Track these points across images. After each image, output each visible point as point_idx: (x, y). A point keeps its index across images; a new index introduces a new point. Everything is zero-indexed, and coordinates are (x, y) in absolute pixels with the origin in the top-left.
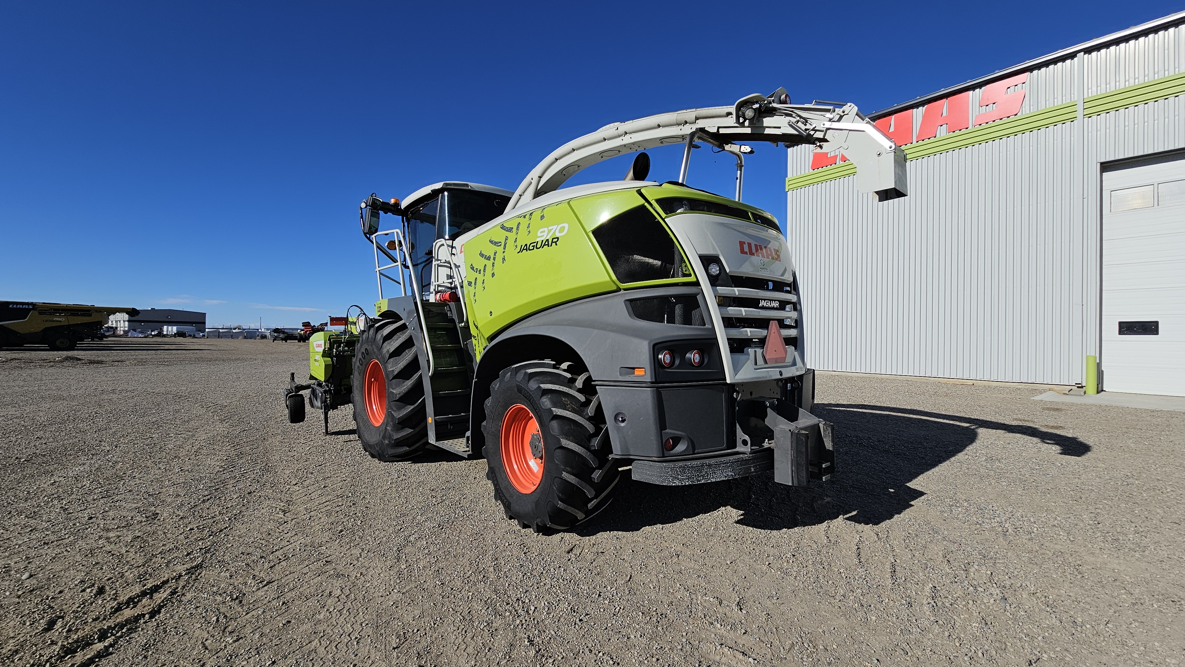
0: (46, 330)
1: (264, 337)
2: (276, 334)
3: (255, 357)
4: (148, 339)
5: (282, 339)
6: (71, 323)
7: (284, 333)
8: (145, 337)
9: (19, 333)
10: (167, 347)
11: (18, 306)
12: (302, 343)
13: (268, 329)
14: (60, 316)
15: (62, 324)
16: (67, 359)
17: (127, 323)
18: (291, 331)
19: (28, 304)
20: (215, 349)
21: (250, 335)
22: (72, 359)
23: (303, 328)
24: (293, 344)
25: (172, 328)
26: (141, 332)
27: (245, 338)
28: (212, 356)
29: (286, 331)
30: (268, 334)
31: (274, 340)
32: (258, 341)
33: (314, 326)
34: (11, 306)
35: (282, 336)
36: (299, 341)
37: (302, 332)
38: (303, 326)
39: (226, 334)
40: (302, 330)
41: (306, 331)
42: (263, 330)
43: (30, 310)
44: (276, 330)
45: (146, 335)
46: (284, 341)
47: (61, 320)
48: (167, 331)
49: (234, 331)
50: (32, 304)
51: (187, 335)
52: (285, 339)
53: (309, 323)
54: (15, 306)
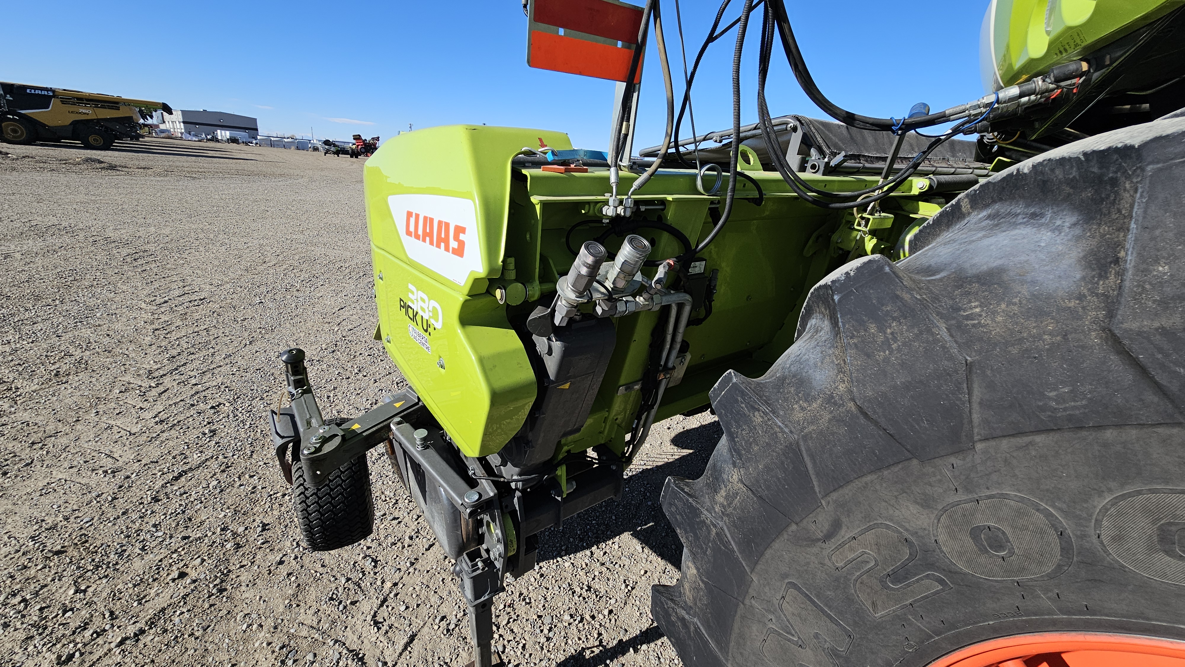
0: (75, 123)
1: (316, 149)
2: (327, 147)
3: (302, 174)
4: (201, 144)
5: (334, 153)
6: (100, 117)
7: (335, 145)
8: (199, 141)
9: (47, 126)
10: (211, 153)
11: (37, 92)
12: (354, 159)
13: (320, 141)
14: (87, 108)
15: (89, 117)
16: (87, 161)
17: (182, 124)
18: (342, 144)
19: (46, 89)
20: (262, 159)
21: (301, 146)
22: (94, 161)
23: (354, 141)
24: (345, 159)
25: (225, 133)
26: (196, 136)
27: (298, 148)
28: (255, 169)
29: (336, 143)
30: (319, 146)
31: (325, 154)
32: (310, 152)
33: (366, 140)
34: (28, 91)
35: (333, 149)
36: (352, 157)
37: (354, 146)
38: (354, 139)
39: (277, 143)
40: (354, 144)
41: (358, 146)
42: (315, 142)
43: (50, 97)
44: (327, 142)
45: (200, 138)
46: (336, 156)
47: (88, 112)
48: (222, 135)
49: (286, 140)
50: (51, 90)
51: (240, 141)
52: (337, 153)
53: (359, 136)
54: (33, 91)
